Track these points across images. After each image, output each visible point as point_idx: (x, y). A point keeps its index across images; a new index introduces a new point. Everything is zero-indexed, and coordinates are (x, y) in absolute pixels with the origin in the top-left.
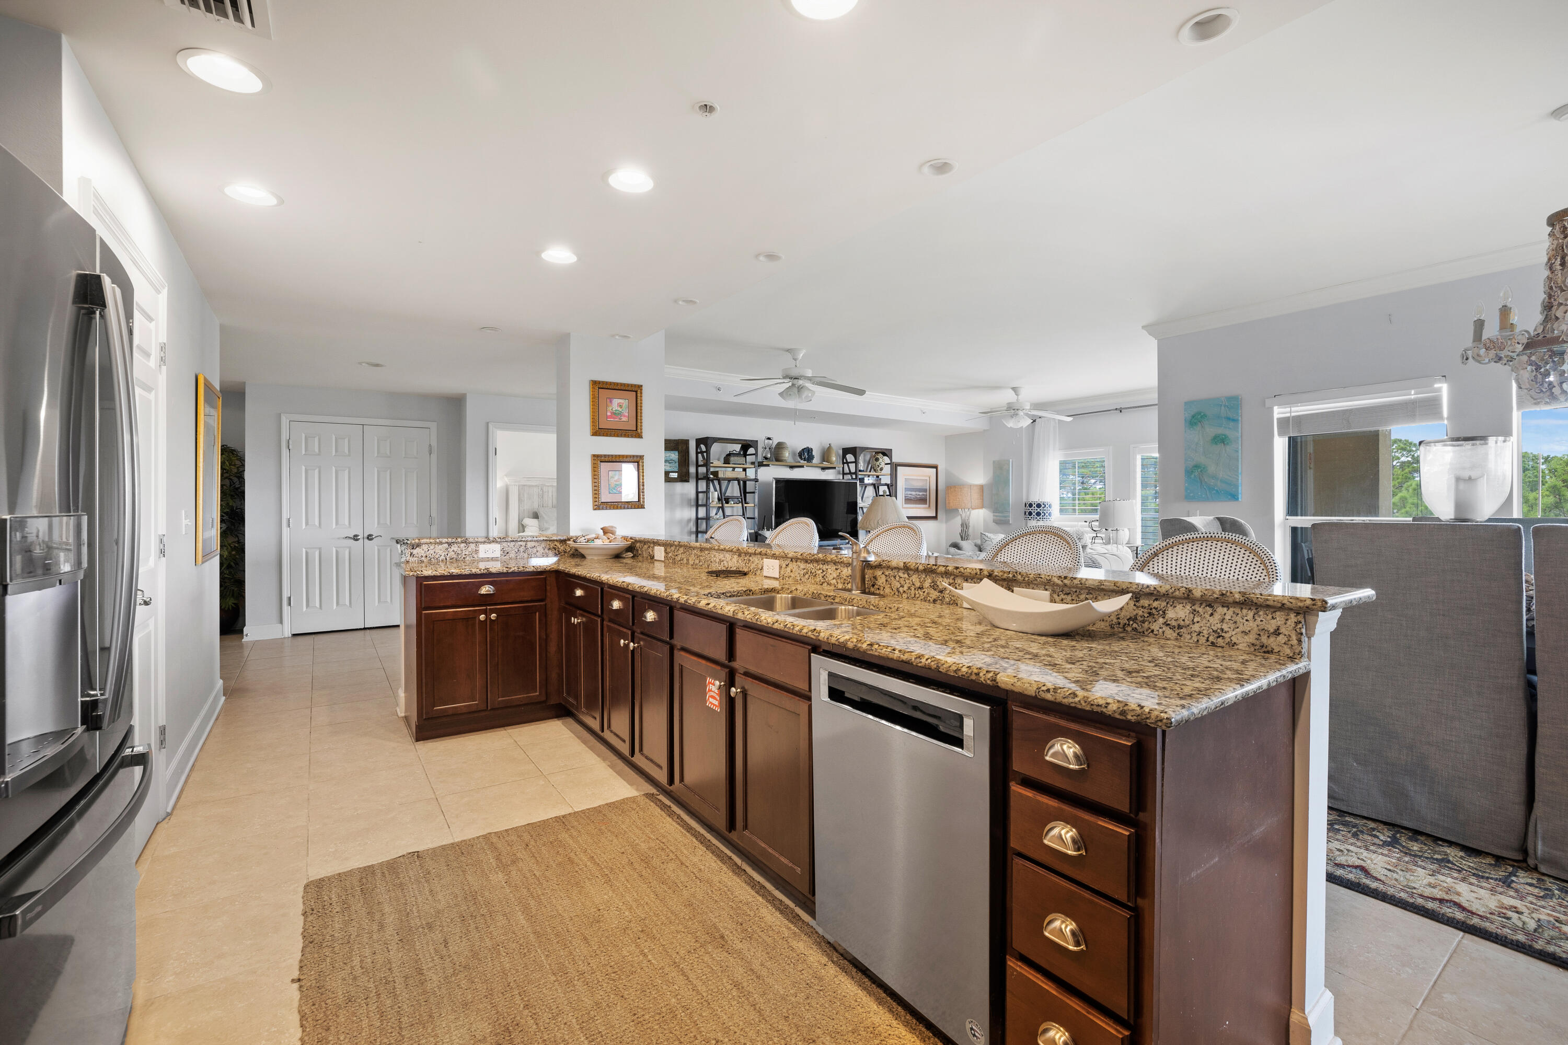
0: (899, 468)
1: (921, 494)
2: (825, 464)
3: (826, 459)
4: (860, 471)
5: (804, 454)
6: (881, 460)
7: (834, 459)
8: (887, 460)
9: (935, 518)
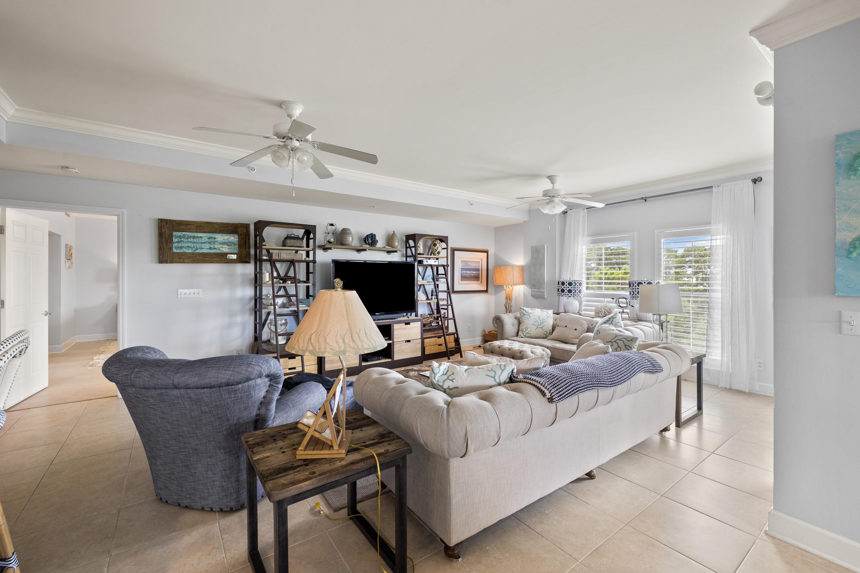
0: (455, 252)
1: (474, 272)
2: (389, 248)
3: (390, 244)
4: (419, 254)
5: (368, 239)
6: (438, 245)
7: (397, 244)
8: (444, 245)
9: (486, 291)
